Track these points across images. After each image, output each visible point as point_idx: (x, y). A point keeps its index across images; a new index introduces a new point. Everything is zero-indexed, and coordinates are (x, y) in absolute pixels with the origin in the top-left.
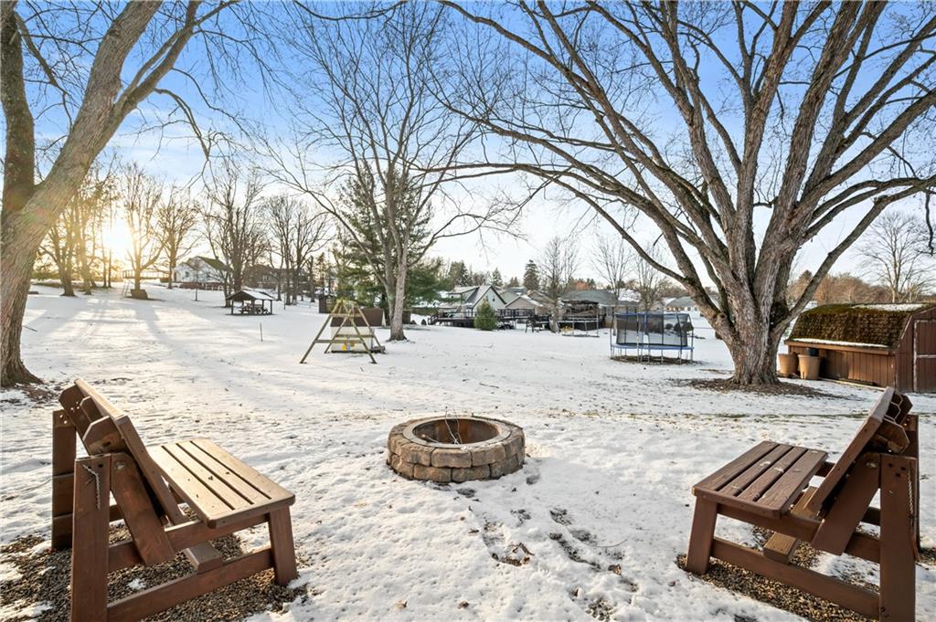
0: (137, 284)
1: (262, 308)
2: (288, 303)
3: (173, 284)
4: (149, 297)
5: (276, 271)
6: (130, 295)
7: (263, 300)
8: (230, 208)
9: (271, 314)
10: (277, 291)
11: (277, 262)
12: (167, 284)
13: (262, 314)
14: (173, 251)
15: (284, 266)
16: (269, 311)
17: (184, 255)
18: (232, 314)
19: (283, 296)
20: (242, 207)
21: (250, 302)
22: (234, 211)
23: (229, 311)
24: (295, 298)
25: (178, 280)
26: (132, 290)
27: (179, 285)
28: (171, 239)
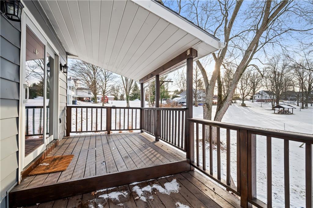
0: (243, 102)
1: (288, 111)
2: (303, 108)
3: (254, 100)
4: (246, 106)
5: (296, 93)
6: (241, 105)
7: (288, 109)
8: (275, 72)
9: (292, 114)
10: (297, 101)
11: (297, 89)
12: (252, 100)
13: (288, 114)
14: (254, 89)
15: (301, 91)
16: (291, 112)
17: (257, 90)
18: (274, 113)
19: (300, 104)
20: (280, 72)
21: (282, 109)
22: (277, 73)
23: (273, 111)
24: (307, 105)
25: (255, 99)
26: (242, 104)
27: (256, 100)
28: (254, 86)
